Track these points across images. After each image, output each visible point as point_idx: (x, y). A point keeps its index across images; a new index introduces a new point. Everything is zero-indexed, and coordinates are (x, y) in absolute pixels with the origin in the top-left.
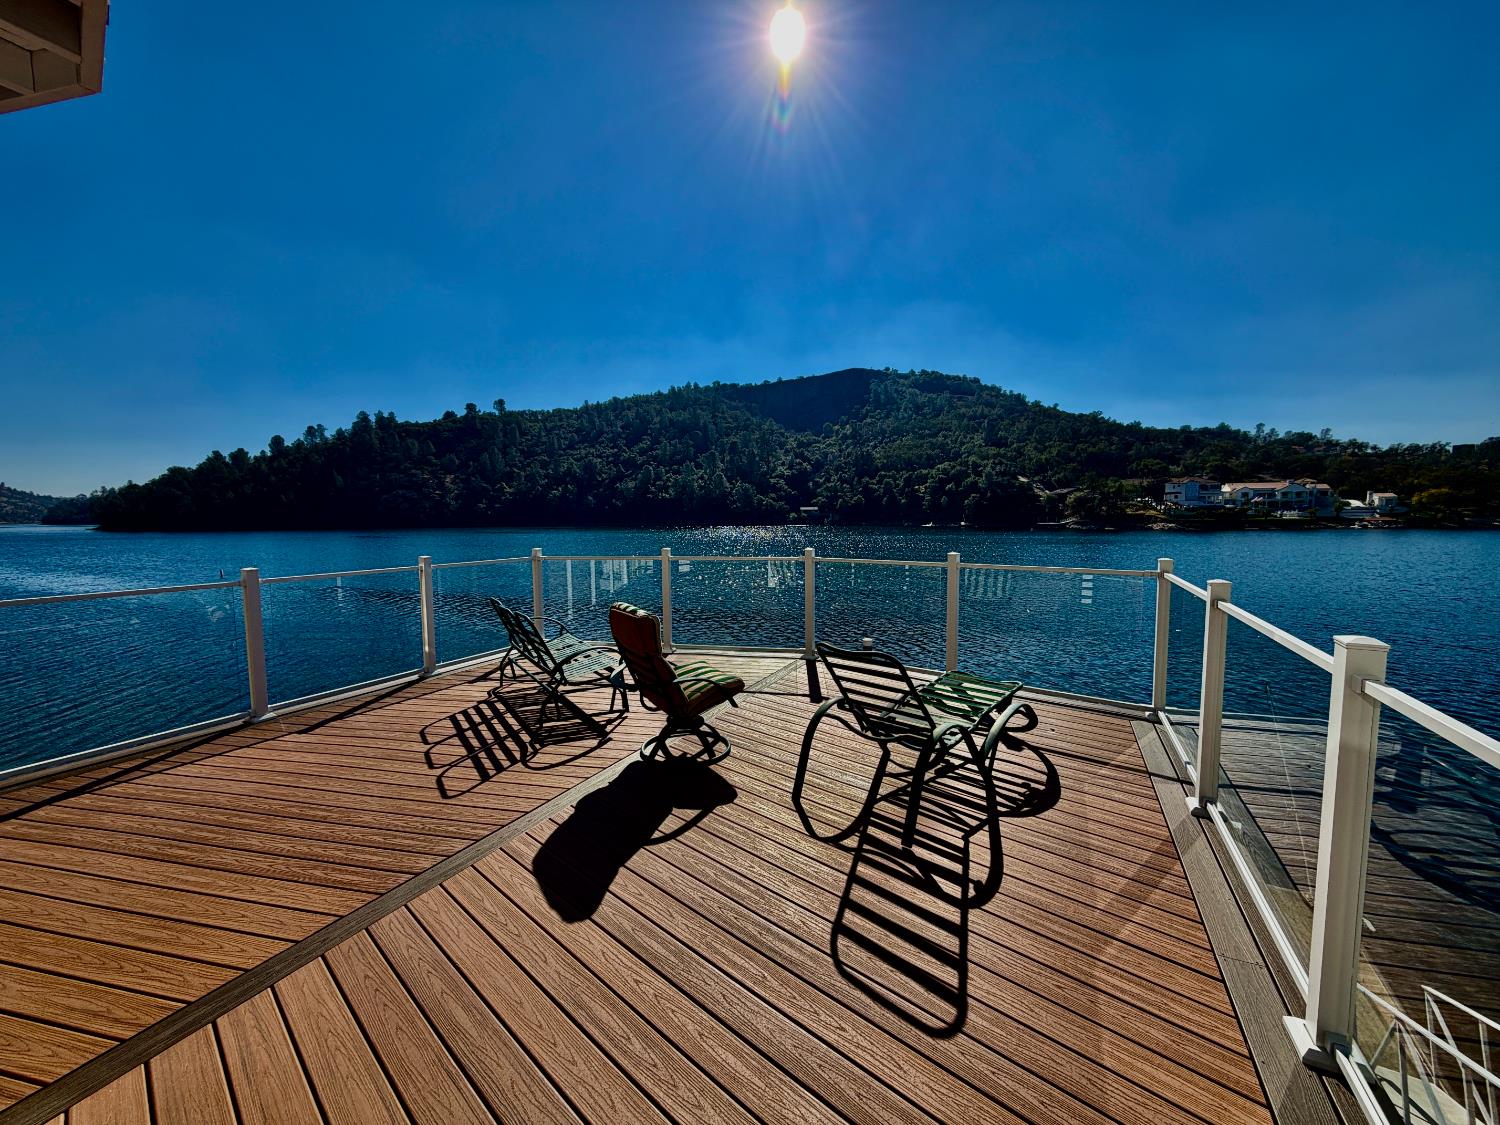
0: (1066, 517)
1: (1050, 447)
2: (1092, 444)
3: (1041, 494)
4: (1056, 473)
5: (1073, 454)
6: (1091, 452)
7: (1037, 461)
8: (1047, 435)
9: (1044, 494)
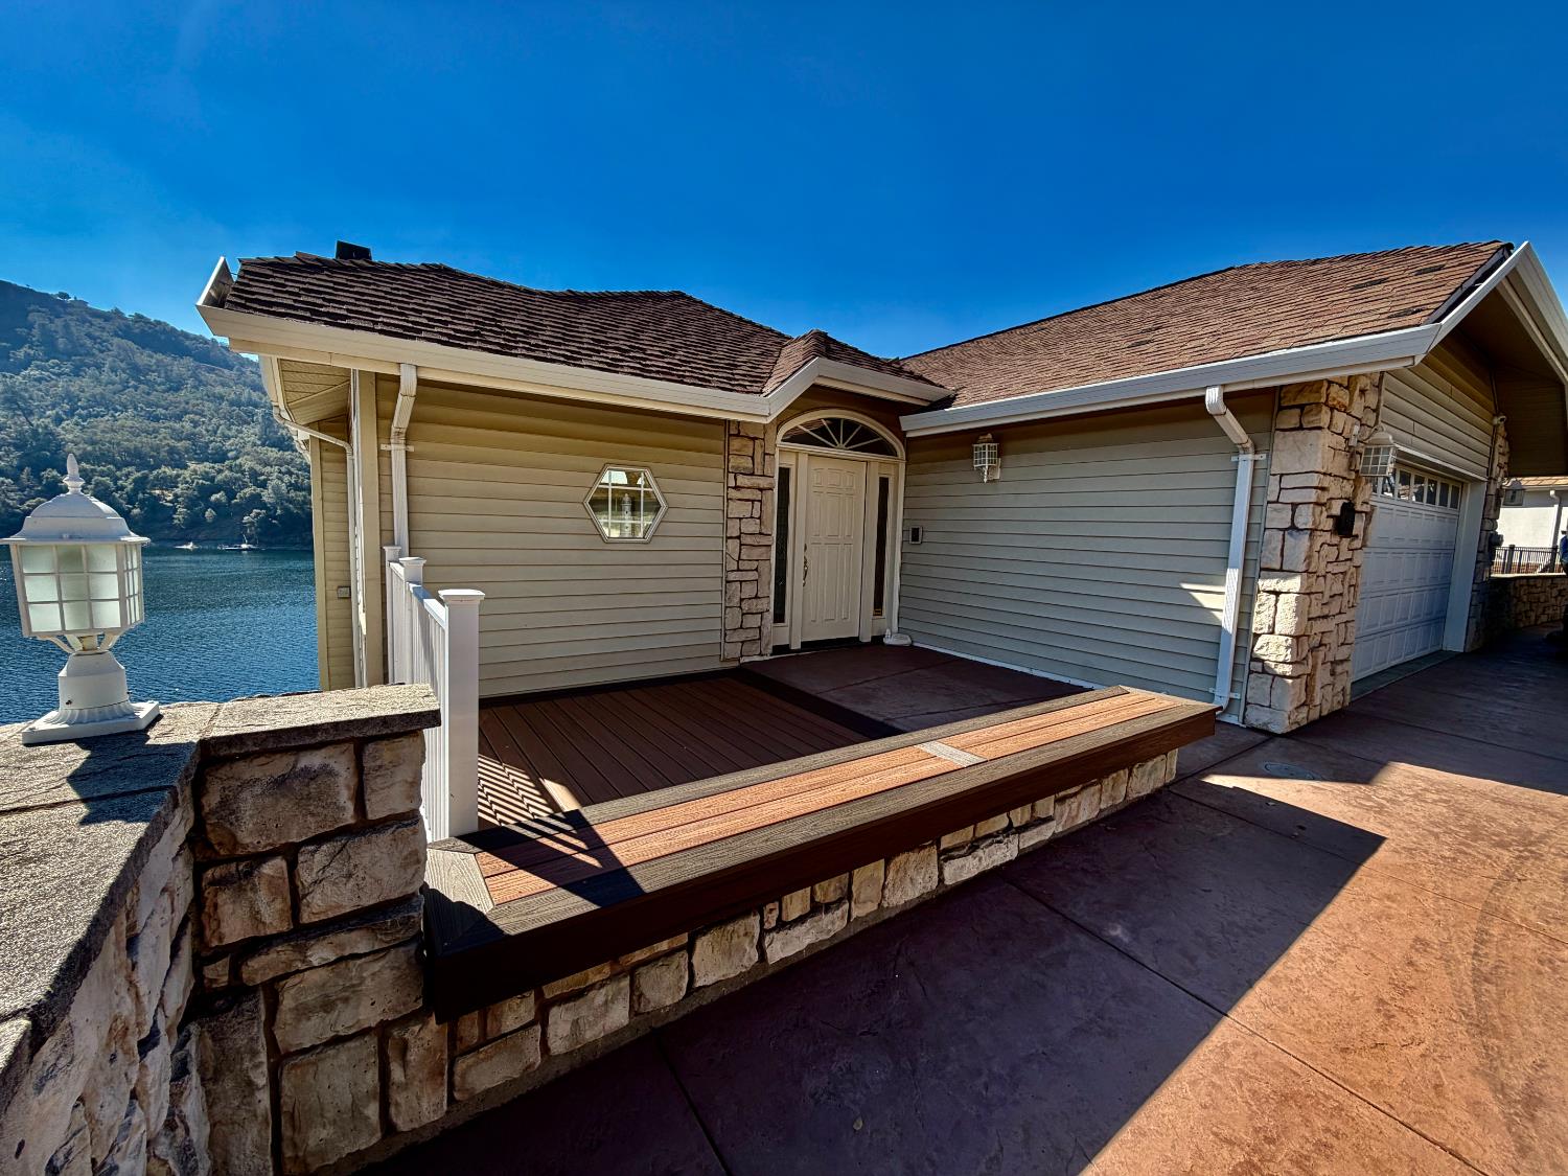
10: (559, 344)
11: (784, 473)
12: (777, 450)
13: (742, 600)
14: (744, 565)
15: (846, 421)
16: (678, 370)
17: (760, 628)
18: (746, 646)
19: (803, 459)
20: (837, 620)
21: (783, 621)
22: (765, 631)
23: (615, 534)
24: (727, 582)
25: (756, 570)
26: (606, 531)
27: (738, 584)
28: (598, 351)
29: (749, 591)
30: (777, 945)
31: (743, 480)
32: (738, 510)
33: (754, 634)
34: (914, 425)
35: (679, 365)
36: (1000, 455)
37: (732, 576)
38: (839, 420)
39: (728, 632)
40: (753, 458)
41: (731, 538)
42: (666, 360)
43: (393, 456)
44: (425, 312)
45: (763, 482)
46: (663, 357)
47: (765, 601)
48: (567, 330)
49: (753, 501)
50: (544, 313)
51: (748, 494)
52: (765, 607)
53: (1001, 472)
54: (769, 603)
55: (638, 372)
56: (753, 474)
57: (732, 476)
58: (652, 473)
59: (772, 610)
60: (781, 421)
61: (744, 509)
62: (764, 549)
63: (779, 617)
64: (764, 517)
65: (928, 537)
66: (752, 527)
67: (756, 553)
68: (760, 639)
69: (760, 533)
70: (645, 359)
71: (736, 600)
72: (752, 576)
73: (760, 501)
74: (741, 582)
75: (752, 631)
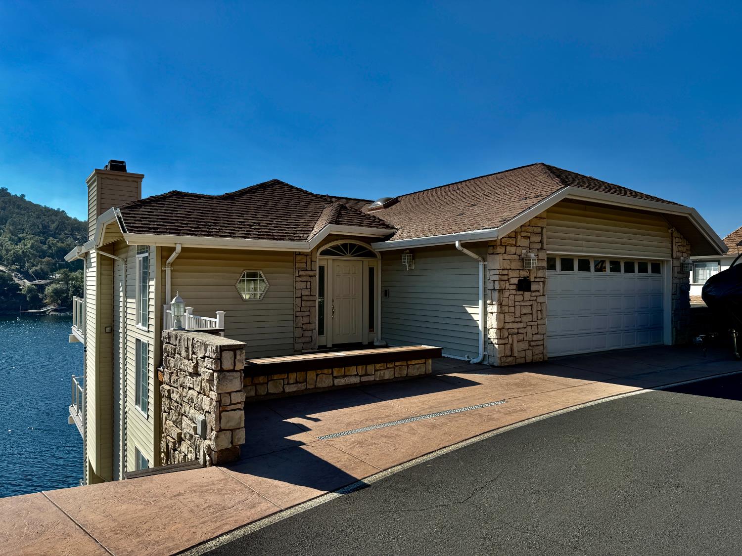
0: (45, 305)
1: (24, 238)
2: (60, 239)
3: (19, 282)
4: (34, 265)
5: (45, 247)
6: (61, 247)
7: (14, 253)
8: (20, 227)
9: (25, 284)
10: (227, 227)
11: (322, 269)
12: (318, 260)
13: (302, 324)
14: (303, 309)
15: (350, 244)
16: (273, 233)
17: (311, 337)
18: (305, 345)
19: (330, 262)
20: (350, 334)
21: (323, 334)
22: (313, 338)
23: (247, 297)
24: (296, 316)
25: (309, 311)
26: (244, 296)
27: (301, 317)
28: (241, 228)
29: (306, 320)
30: (287, 388)
31: (301, 273)
32: (300, 285)
33: (308, 340)
34: (377, 247)
35: (274, 230)
36: (413, 258)
37: (298, 314)
38: (347, 244)
39: (297, 339)
40: (306, 263)
41: (297, 297)
42: (268, 228)
43: (166, 272)
44: (180, 220)
45: (311, 273)
46: (267, 226)
47: (313, 325)
48: (229, 218)
49: (307, 281)
50: (218, 210)
51: (304, 279)
52: (313, 327)
53: (415, 266)
54: (315, 326)
55: (257, 236)
56: (306, 270)
57: (297, 271)
58: (263, 272)
59: (317, 329)
60: (318, 247)
61: (303, 285)
62: (313, 302)
63: (321, 332)
64: (312, 288)
65: (391, 294)
66: (306, 292)
67: (309, 304)
68: (311, 342)
69: (311, 295)
70: (259, 229)
71: (300, 324)
72: (307, 313)
73: (310, 281)
74: (302, 317)
75: (308, 338)
